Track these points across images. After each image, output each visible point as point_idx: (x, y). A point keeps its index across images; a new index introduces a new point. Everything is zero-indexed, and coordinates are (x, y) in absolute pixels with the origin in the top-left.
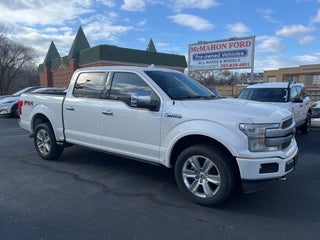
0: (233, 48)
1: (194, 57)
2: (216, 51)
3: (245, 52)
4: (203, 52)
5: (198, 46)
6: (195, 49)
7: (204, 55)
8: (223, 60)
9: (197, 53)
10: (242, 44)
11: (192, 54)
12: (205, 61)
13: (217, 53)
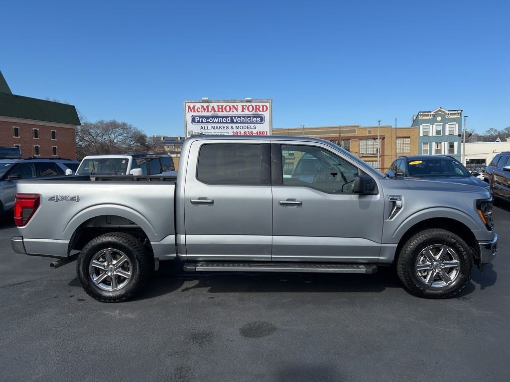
0: (246, 113)
1: (193, 120)
2: (225, 113)
3: (262, 119)
4: (205, 114)
5: (198, 105)
6: (194, 109)
7: (207, 118)
8: (234, 126)
9: (196, 113)
10: (257, 108)
11: (189, 115)
12: (210, 126)
13: (227, 117)
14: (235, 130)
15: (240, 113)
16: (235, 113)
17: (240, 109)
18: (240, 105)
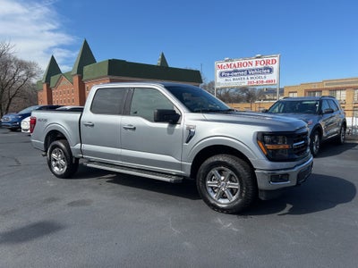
0: (259, 66)
1: (221, 75)
2: (243, 68)
3: (271, 70)
4: (229, 69)
5: (224, 64)
6: (221, 67)
7: (230, 72)
8: (249, 77)
9: (223, 70)
10: (268, 62)
11: (218, 71)
12: (232, 78)
13: (244, 71)
14: (250, 80)
15: (254, 67)
16: (251, 67)
17: (254, 64)
18: (254, 61)
